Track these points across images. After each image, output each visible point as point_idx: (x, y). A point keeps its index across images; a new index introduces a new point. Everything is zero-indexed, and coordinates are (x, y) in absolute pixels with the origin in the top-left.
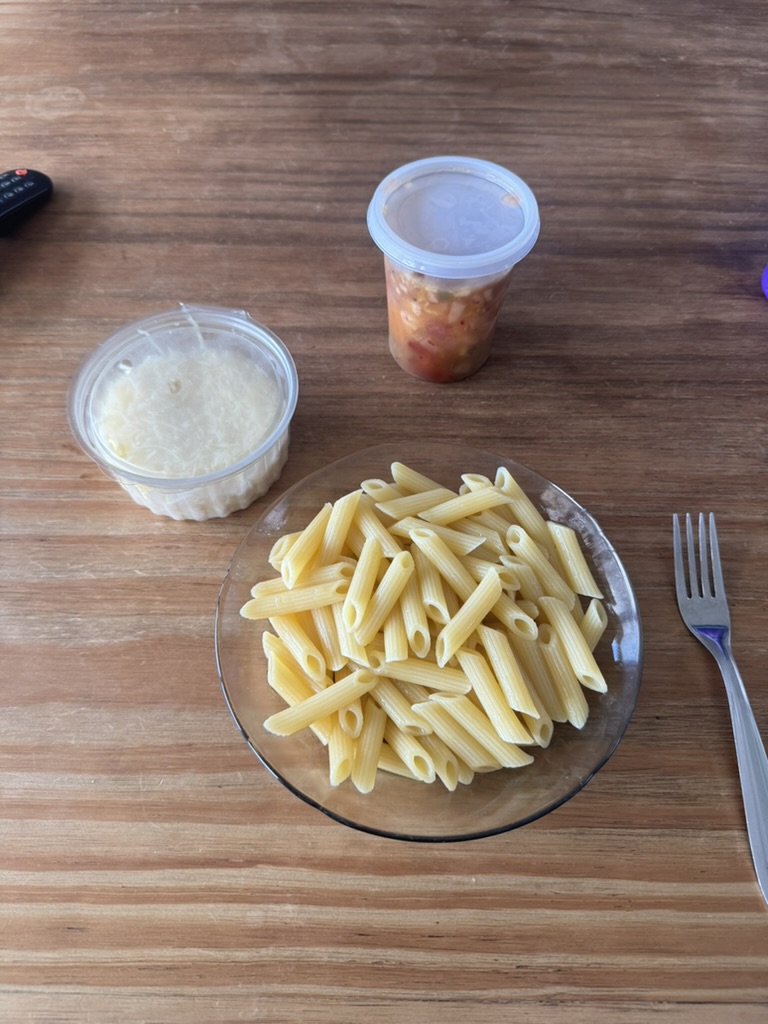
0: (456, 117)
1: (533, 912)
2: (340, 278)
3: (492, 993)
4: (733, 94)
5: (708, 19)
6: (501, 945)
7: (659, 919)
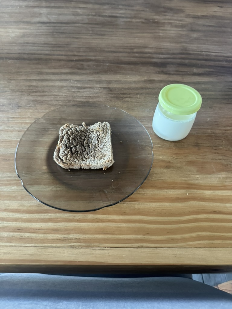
0: (91, 32)
1: (71, 223)
2: (49, 68)
3: (55, 245)
4: (169, 28)
5: (165, 12)
6: (60, 232)
7: (109, 225)
